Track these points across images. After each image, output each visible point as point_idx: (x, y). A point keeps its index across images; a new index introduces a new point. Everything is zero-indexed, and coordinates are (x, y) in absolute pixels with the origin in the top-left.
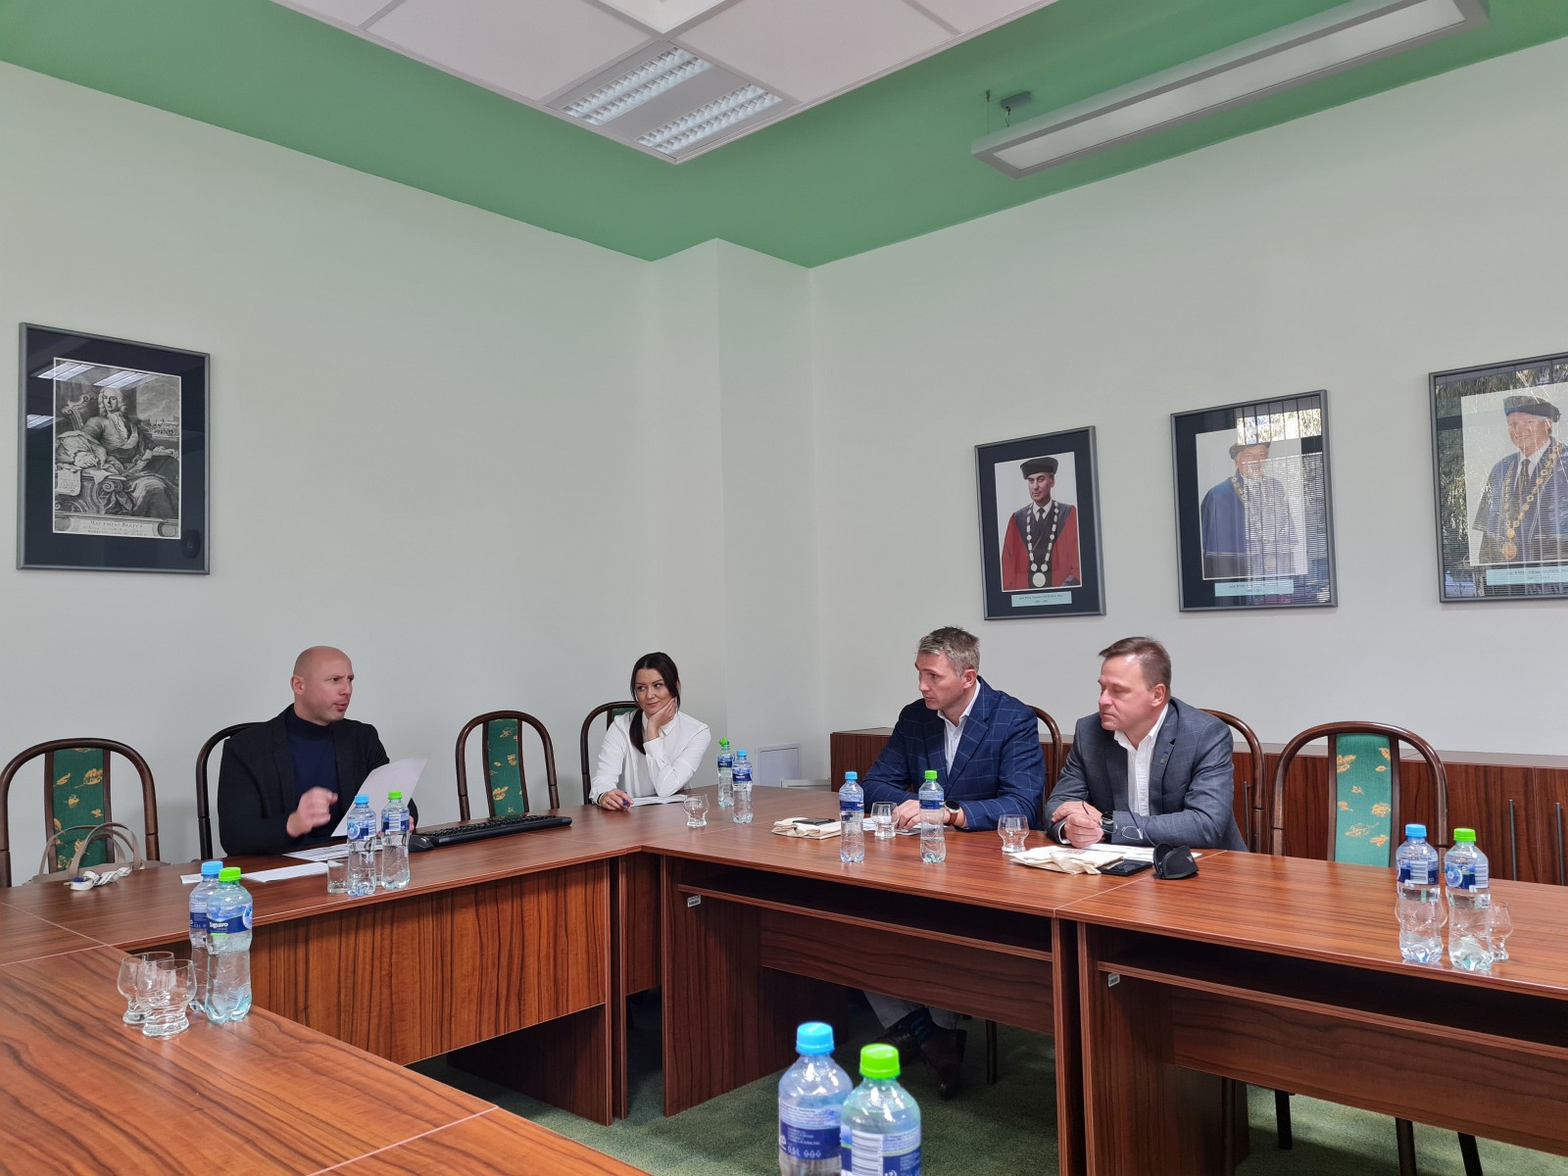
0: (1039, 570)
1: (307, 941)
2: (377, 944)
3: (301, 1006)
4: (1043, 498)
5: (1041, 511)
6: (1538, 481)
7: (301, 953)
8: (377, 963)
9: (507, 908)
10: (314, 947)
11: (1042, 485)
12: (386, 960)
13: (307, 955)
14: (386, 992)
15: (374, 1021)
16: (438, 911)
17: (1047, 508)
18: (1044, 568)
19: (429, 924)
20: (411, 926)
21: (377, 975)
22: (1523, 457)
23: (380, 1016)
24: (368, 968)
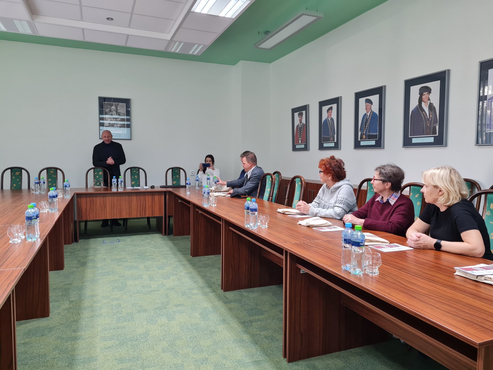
0: (300, 139)
1: (106, 197)
2: (118, 199)
3: (105, 206)
4: (301, 122)
5: (301, 125)
6: (369, 120)
7: (105, 198)
8: (118, 202)
9: (142, 197)
10: (107, 198)
11: (301, 118)
12: (119, 202)
13: (106, 199)
14: (119, 206)
15: (117, 210)
16: (129, 196)
17: (301, 124)
18: (301, 139)
19: (127, 197)
20: (124, 197)
21: (118, 204)
22: (367, 114)
23: (119, 210)
24: (116, 202)
